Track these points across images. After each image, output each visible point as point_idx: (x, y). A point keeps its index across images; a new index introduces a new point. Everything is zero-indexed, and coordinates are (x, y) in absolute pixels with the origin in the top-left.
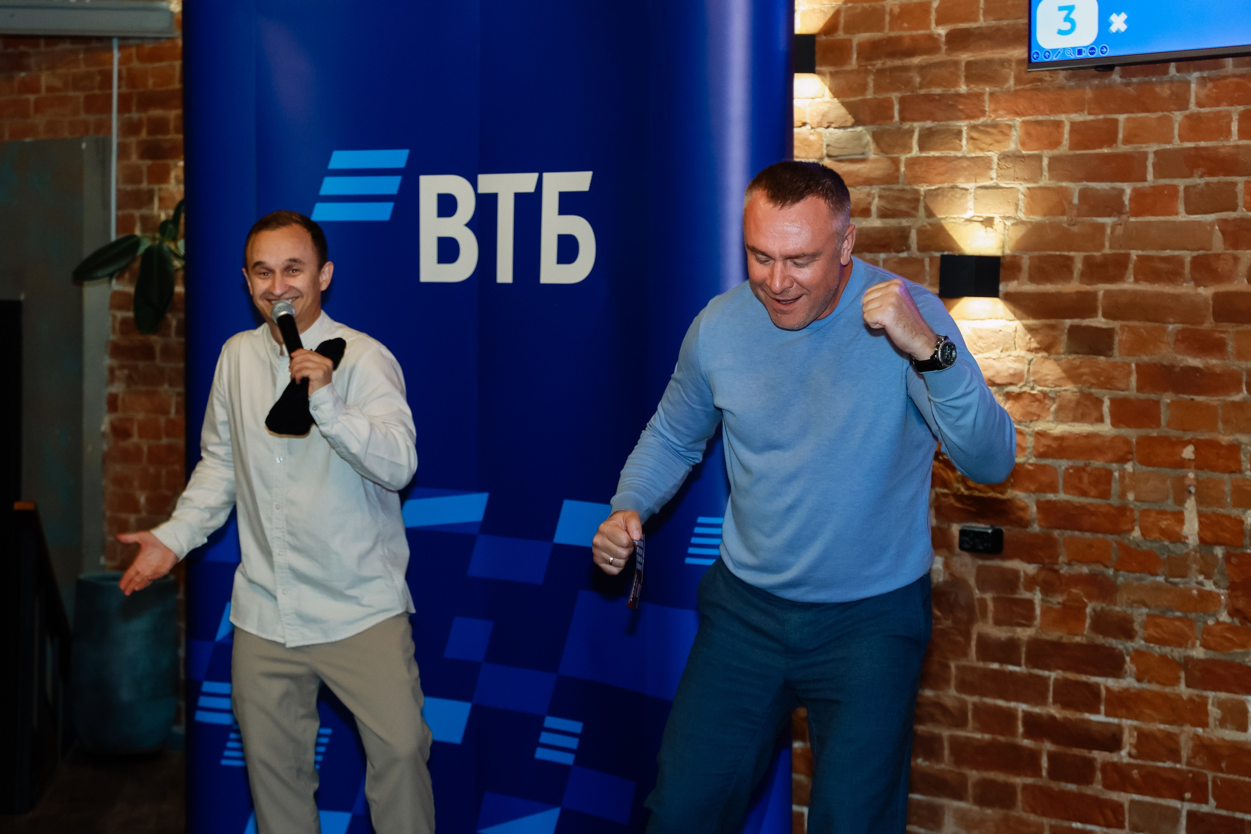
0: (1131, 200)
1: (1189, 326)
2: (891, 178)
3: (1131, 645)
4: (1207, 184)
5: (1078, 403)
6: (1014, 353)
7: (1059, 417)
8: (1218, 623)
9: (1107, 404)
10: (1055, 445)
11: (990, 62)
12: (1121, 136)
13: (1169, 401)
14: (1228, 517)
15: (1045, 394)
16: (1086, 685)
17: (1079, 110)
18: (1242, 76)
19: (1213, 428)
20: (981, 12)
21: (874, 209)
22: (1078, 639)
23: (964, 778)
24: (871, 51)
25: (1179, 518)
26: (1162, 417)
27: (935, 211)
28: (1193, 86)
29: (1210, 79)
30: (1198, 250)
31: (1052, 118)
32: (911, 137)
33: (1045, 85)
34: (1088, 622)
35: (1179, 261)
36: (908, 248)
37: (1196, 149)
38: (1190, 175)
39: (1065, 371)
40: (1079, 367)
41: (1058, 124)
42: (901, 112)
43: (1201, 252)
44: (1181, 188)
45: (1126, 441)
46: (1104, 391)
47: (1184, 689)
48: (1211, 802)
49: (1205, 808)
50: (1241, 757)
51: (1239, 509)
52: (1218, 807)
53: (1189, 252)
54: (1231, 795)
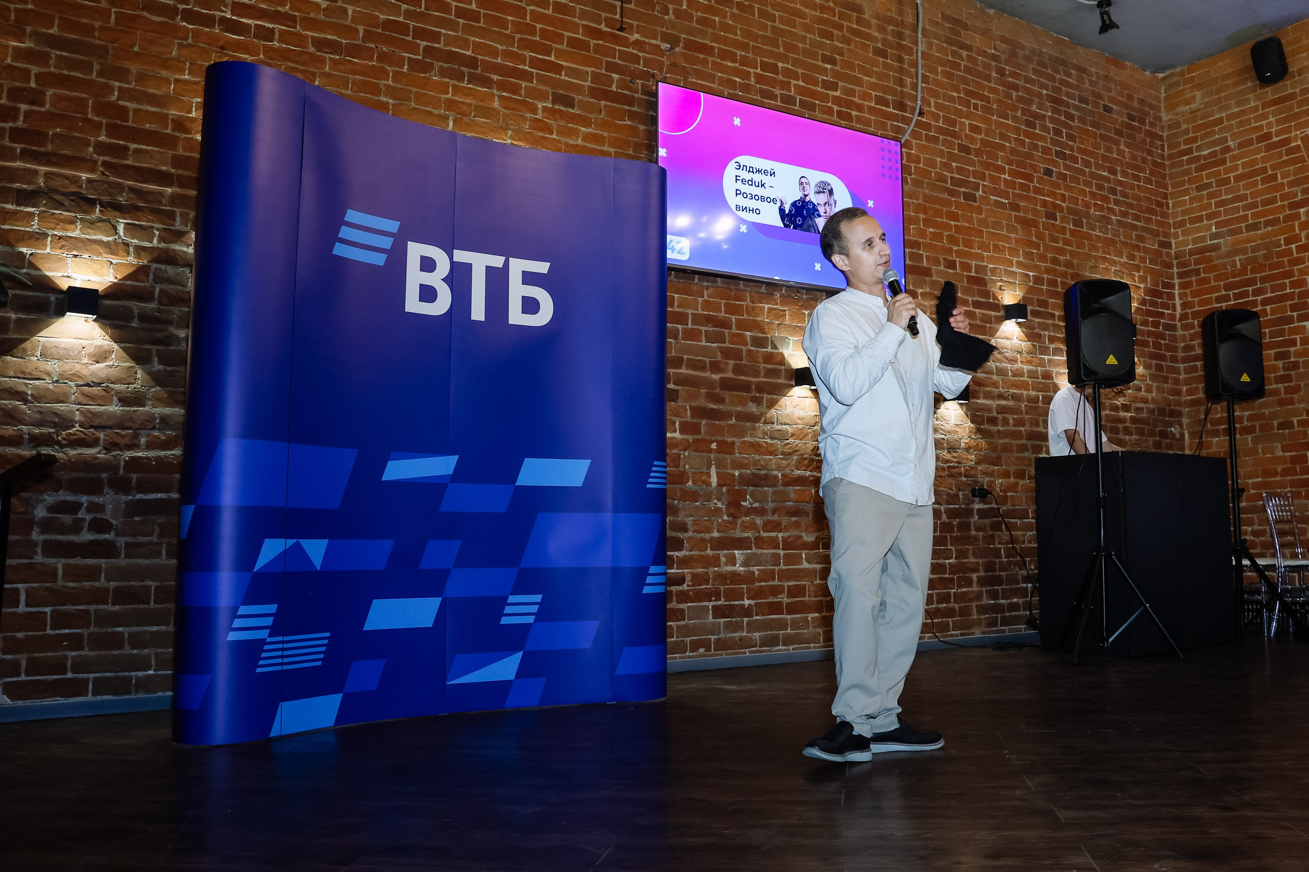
1: (709, 391)
3: (686, 535)
4: (713, 331)
8: (723, 520)
9: (677, 423)
12: (676, 304)
13: (704, 423)
14: (729, 473)
16: (668, 556)
18: (725, 288)
19: (723, 435)
25: (709, 475)
26: (702, 430)
28: (705, 288)
29: (713, 287)
30: (712, 358)
35: (704, 362)
37: (709, 315)
38: (707, 326)
43: (714, 360)
44: (703, 331)
45: (688, 441)
46: (676, 418)
47: (709, 552)
48: (723, 599)
49: (719, 603)
50: (735, 577)
51: (733, 470)
52: (724, 601)
53: (708, 359)
54: (729, 595)
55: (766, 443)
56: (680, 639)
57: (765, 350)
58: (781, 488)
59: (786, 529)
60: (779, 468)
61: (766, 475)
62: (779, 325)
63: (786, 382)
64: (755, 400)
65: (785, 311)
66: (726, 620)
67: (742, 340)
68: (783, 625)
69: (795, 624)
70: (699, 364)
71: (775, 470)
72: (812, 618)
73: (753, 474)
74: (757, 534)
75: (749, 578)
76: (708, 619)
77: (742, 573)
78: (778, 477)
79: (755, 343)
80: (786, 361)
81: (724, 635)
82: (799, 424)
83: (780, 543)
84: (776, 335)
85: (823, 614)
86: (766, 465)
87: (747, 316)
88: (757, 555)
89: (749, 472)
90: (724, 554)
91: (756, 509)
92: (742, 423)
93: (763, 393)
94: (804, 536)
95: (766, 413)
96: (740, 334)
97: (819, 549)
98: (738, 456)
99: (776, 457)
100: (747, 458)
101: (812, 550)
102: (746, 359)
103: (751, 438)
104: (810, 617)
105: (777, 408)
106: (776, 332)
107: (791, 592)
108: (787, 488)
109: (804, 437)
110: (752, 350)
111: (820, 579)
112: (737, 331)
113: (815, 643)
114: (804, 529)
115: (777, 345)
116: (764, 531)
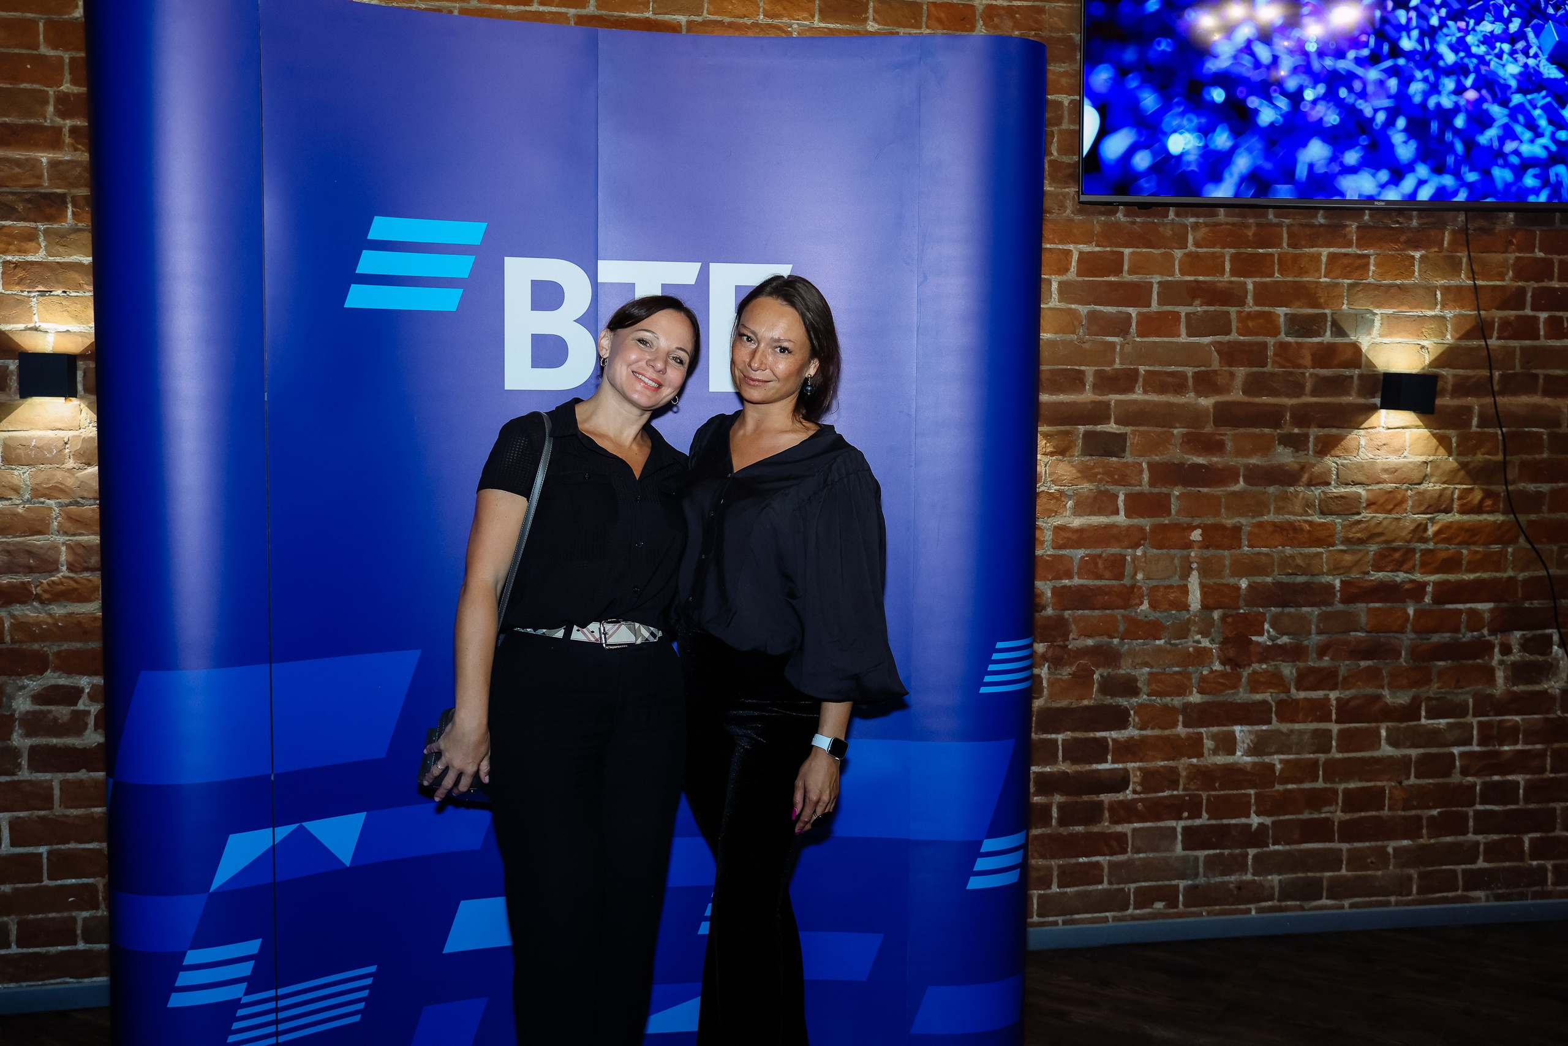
0: (1137, 322)
1: (1191, 430)
3: (1134, 700)
4: (1205, 312)
5: (1095, 498)
7: (1078, 511)
8: (1212, 671)
9: (1121, 497)
10: (1075, 537)
12: (1126, 267)
13: (1178, 494)
14: (1227, 585)
15: (1061, 493)
16: (1095, 739)
17: (1088, 242)
18: (1233, 224)
19: (1217, 513)
22: (1086, 702)
25: (1184, 590)
26: (1173, 507)
28: (1190, 229)
29: (1206, 225)
30: (1199, 367)
31: (1060, 247)
34: (1096, 686)
35: (1184, 376)
37: (1196, 281)
38: (1191, 305)
39: (1079, 471)
40: (1093, 467)
41: (1068, 253)
43: (1203, 368)
44: (1183, 315)
45: (1141, 529)
46: (1119, 487)
47: (1181, 730)
48: (1205, 815)
49: (1198, 822)
50: (1233, 775)
51: (1236, 579)
52: (1209, 819)
53: (1191, 368)
54: (1219, 808)
55: (1310, 523)
56: (1115, 886)
57: (1319, 339)
58: (1340, 607)
59: (1346, 684)
60: (1336, 569)
61: (1307, 584)
62: (1352, 286)
63: (1362, 401)
64: (1289, 441)
65: (1368, 256)
66: (1211, 852)
67: (1268, 324)
69: (1356, 860)
70: (1170, 380)
71: (1328, 573)
72: (1395, 849)
73: (1279, 585)
74: (1283, 696)
75: (1263, 775)
76: (1173, 850)
77: (1249, 768)
78: (1333, 587)
79: (1296, 327)
80: (1364, 359)
81: (1205, 879)
82: (1385, 482)
83: (1331, 710)
84: (1345, 307)
85: (1422, 841)
86: (1309, 565)
87: (1282, 275)
88: (1282, 733)
89: (1269, 579)
90: (1212, 732)
91: (1283, 647)
92: (1260, 488)
93: (1309, 427)
94: (1386, 696)
95: (1314, 466)
96: (1264, 312)
97: (1419, 719)
98: (1248, 551)
99: (1331, 548)
100: (1267, 554)
101: (1402, 721)
102: (1274, 362)
103: (1278, 514)
104: (1391, 846)
105: (1338, 453)
106: (1345, 302)
107: (1352, 801)
108: (1352, 605)
109: (1396, 506)
110: (1289, 344)
111: (1416, 777)
112: (1258, 308)
113: (1401, 895)
114: (1386, 681)
115: (1345, 327)
116: (1298, 689)
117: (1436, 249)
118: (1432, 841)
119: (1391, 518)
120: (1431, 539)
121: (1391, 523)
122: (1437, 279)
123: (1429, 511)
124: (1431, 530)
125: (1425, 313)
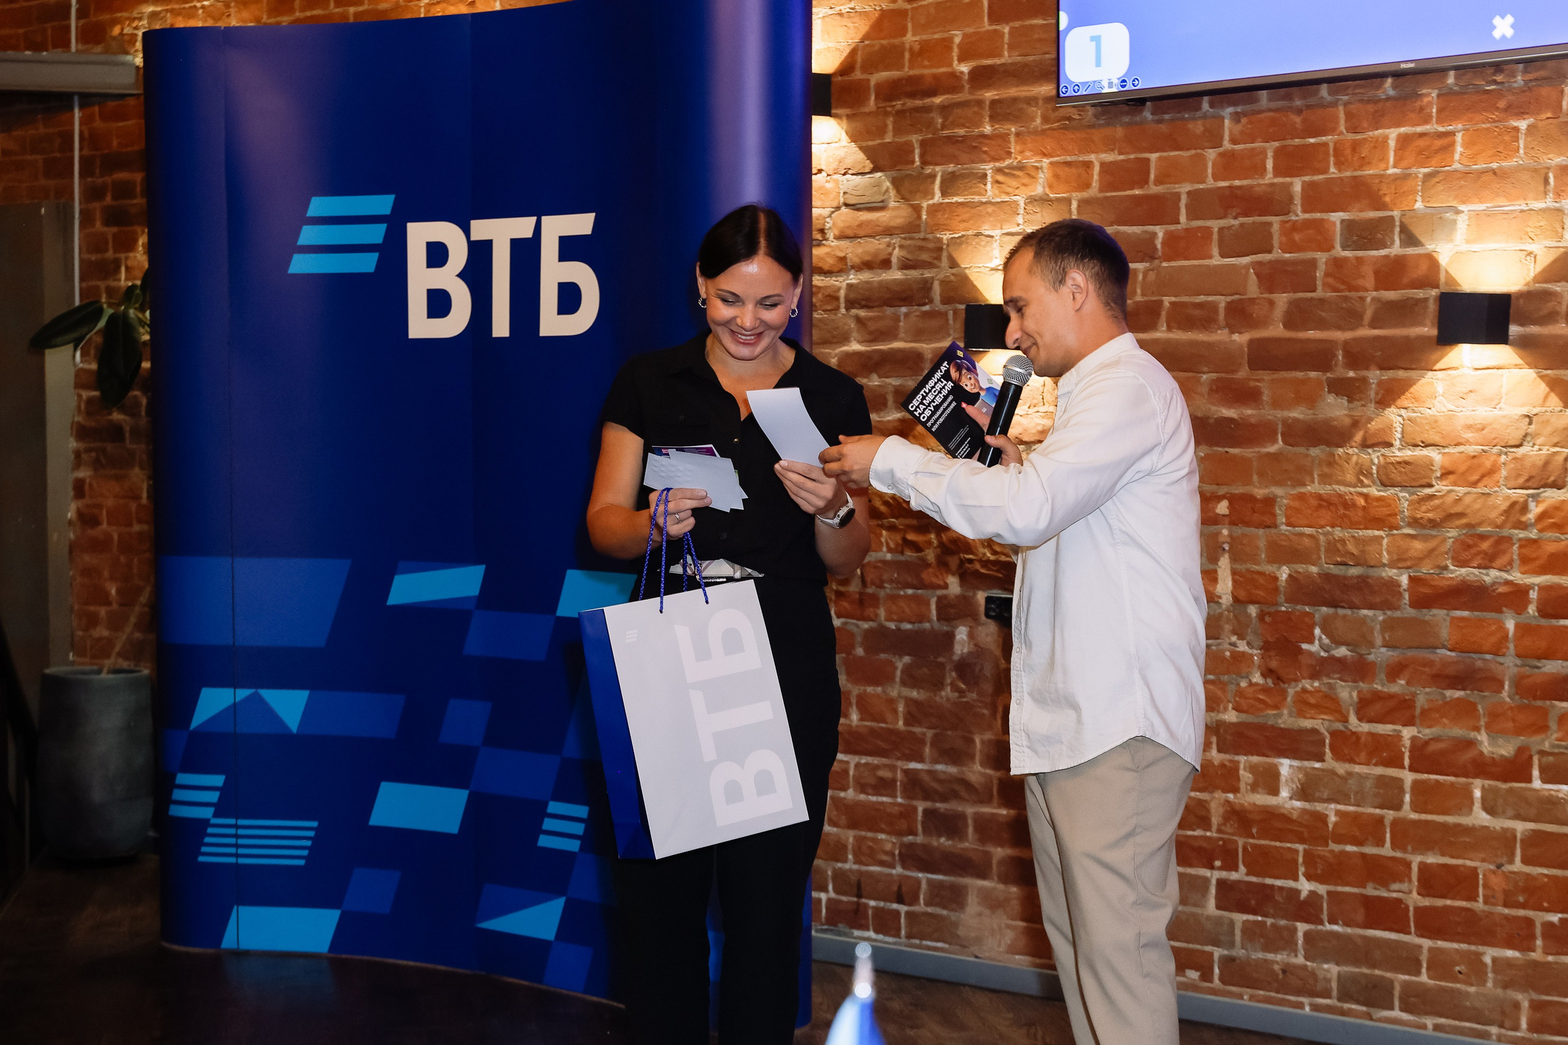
0: (1162, 243)
1: (1223, 375)
2: (911, 228)
4: (1242, 225)
6: (1042, 409)
8: (1251, 684)
11: (1015, 100)
12: (1152, 176)
14: (1262, 574)
17: (1109, 149)
18: (1277, 110)
19: (1248, 482)
20: (1006, 46)
21: (894, 260)
23: (988, 855)
24: (890, 92)
25: (1213, 577)
27: (959, 262)
28: (1227, 122)
29: (1244, 114)
30: (1233, 295)
31: (1081, 158)
32: (933, 182)
33: (1074, 123)
35: (1214, 307)
36: (931, 301)
37: (1231, 188)
38: (1225, 216)
41: (1088, 165)
42: (922, 156)
43: (1236, 297)
44: (1216, 230)
47: (1215, 755)
48: (1242, 869)
49: (1234, 876)
50: (1275, 823)
51: (1276, 566)
52: (1247, 874)
53: (1223, 297)
54: (1261, 861)
55: (1366, 496)
57: (1383, 252)
58: (1410, 612)
59: (1427, 717)
60: (1400, 560)
61: (1363, 580)
62: (1428, 177)
64: (1341, 387)
65: (1452, 134)
66: (1251, 917)
67: (1320, 237)
68: (1409, 961)
69: (1440, 965)
70: (1197, 312)
71: (1392, 565)
72: (1495, 960)
73: (1327, 577)
74: (1339, 726)
75: (1311, 829)
76: (1203, 907)
77: (1295, 816)
78: (1398, 585)
79: (1355, 238)
80: (1442, 277)
81: (1243, 951)
82: (1468, 442)
83: (1403, 753)
84: (1419, 205)
85: (1533, 955)
86: (1363, 551)
87: (1340, 171)
88: (1336, 774)
89: (1314, 569)
90: (1251, 762)
91: (1340, 661)
92: (1301, 450)
93: (1367, 368)
94: (1481, 742)
95: (1370, 420)
96: (1314, 221)
97: (1530, 781)
98: (1286, 531)
99: (1395, 532)
100: (1311, 536)
101: (1505, 780)
102: (1325, 284)
103: (1325, 484)
104: (1489, 954)
105: (1406, 403)
106: (1419, 199)
107: (1430, 881)
108: (1425, 611)
109: (1483, 476)
110: (1346, 259)
111: (1525, 861)
112: (1307, 216)
113: (1501, 1026)
114: (1482, 723)
115: (1418, 232)
116: (1360, 719)
117: (1549, 115)
118: (1550, 958)
119: (1477, 493)
120: (1532, 525)
121: (1475, 500)
122: (1550, 156)
123: (1529, 484)
124: (1535, 510)
125: (1531, 206)
